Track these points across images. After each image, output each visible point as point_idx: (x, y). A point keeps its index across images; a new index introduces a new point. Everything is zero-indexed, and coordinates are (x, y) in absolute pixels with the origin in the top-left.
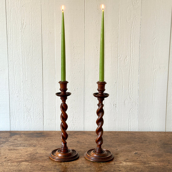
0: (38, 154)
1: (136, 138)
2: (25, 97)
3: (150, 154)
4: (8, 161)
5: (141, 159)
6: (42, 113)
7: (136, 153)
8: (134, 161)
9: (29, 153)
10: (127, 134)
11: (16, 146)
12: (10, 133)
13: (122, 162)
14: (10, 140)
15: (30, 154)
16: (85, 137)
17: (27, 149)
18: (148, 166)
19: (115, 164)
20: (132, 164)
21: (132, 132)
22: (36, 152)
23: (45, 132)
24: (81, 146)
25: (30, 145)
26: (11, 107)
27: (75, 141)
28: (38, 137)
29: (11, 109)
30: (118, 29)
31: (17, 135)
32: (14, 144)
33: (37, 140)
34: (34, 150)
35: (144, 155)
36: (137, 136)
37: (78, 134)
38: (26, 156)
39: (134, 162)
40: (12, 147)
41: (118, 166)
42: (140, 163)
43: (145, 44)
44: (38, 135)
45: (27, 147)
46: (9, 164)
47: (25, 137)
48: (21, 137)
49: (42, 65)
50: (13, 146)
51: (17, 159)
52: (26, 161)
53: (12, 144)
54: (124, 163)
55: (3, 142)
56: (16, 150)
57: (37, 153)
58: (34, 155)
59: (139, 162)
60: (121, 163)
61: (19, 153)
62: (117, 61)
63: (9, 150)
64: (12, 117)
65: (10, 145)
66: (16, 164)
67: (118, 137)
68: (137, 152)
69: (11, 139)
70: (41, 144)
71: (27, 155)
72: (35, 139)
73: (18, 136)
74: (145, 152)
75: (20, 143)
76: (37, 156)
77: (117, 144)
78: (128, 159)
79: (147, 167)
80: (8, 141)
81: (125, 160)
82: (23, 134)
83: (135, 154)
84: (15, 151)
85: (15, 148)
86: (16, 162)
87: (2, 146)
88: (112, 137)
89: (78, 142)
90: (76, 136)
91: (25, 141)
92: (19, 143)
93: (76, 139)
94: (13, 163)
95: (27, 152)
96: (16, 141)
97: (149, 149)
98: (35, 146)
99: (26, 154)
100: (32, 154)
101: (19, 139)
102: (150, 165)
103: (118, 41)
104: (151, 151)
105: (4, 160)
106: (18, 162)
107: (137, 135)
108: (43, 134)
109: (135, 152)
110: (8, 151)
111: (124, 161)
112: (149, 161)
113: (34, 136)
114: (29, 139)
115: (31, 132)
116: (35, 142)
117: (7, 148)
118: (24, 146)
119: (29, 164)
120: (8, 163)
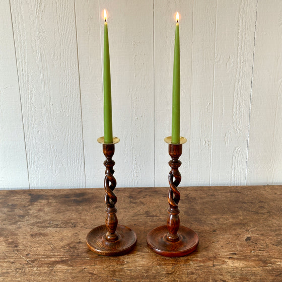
0: (81, 245)
1: (245, 203)
2: (51, 133)
3: (271, 240)
4: (33, 261)
5: (257, 252)
6: (83, 157)
7: (248, 239)
8: (245, 258)
9: (66, 242)
10: (229, 194)
11: (43, 227)
12: (30, 195)
13: (226, 260)
14: (31, 212)
15: (68, 245)
16: (158, 201)
17: (61, 234)
18: (270, 268)
19: (214, 266)
20: (244, 266)
21: (237, 187)
22: (78, 241)
23: (89, 191)
24: (153, 223)
25: (67, 224)
26: (27, 150)
27: (142, 211)
28: (78, 203)
29: (28, 153)
30: (216, 7)
31: (42, 199)
32: (39, 222)
33: (76, 211)
34: (73, 234)
35: (262, 242)
36: (246, 198)
37: (146, 195)
38: (62, 250)
39: (246, 261)
40: (36, 230)
41: (219, 269)
42: (257, 262)
43: (265, 33)
44: (78, 199)
45: (61, 227)
46: (35, 269)
47: (55, 204)
48: (49, 204)
49: (78, 76)
50: (38, 226)
51: (48, 257)
52: (62, 262)
53: (35, 220)
54: (231, 264)
55: (20, 216)
56: (44, 235)
57: (80, 243)
58: (74, 247)
59: (254, 260)
60: (224, 262)
61: (50, 244)
62: (212, 67)
63: (32, 235)
64: (31, 166)
65: (33, 224)
66: (46, 268)
67: (214, 201)
68: (249, 236)
69: (33, 211)
70: (84, 221)
71: (63, 247)
72: (74, 208)
73: (44, 202)
74: (262, 235)
75: (49, 217)
76: (81, 250)
77: (214, 217)
78: (235, 254)
79: (269, 271)
80: (28, 214)
81: (231, 256)
82: (51, 196)
83: (246, 240)
84: (42, 238)
85: (42, 232)
86: (47, 264)
87: (20, 228)
88: (205, 200)
89: (147, 214)
90: (143, 200)
91: (56, 214)
92: (47, 218)
93: (142, 206)
94: (41, 267)
95: (62, 240)
96: (41, 213)
97: (270, 227)
98: (75, 227)
99: (62, 244)
100: (71, 246)
101: (46, 209)
102: (274, 266)
103: (215, 30)
104: (273, 233)
105: (25, 260)
106: (49, 264)
107: (247, 195)
108: (86, 197)
109: (246, 237)
110: (30, 238)
111: (230, 258)
112: (273, 258)
113: (72, 200)
114: (63, 208)
115: (65, 193)
116: (74, 215)
117: (29, 230)
118: (57, 226)
119: (68, 270)
120: (33, 267)
